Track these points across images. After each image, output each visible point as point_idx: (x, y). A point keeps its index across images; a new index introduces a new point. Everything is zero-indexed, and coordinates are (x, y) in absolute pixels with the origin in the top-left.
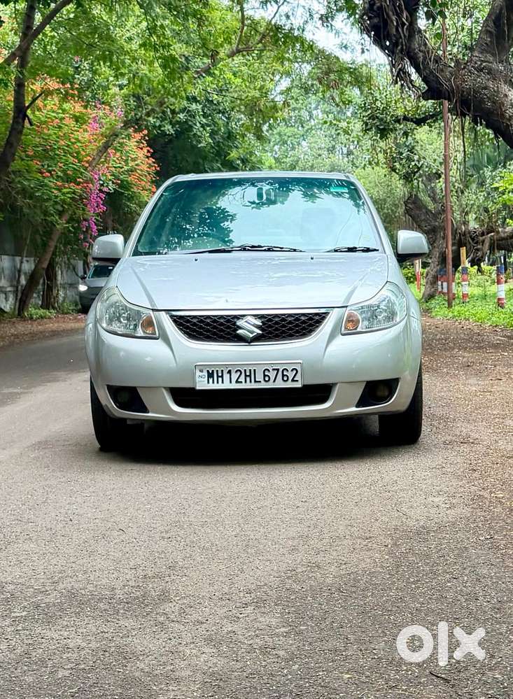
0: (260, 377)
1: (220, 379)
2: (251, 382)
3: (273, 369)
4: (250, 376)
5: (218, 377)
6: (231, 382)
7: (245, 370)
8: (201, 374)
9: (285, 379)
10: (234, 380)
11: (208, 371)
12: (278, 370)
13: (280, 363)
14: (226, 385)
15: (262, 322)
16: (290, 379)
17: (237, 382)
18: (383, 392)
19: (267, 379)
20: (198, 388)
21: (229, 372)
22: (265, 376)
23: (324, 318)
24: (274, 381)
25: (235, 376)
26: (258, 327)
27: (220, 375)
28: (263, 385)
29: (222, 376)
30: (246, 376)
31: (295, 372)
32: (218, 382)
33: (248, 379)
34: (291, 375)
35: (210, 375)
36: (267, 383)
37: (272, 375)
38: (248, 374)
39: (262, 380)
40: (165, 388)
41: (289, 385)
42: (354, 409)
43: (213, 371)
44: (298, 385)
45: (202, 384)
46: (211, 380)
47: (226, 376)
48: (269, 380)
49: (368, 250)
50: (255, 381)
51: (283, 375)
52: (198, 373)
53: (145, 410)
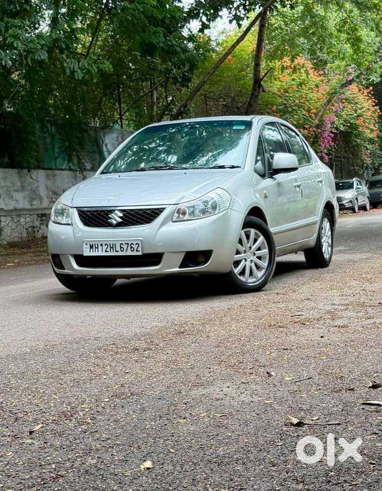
0: (118, 249)
1: (97, 249)
2: (113, 251)
3: (126, 244)
4: (113, 248)
5: (95, 248)
6: (102, 251)
7: (110, 244)
8: (86, 246)
9: (132, 249)
10: (104, 250)
11: (90, 245)
12: (128, 244)
13: (130, 240)
14: (100, 253)
15: (123, 214)
16: (135, 250)
17: (106, 251)
18: (201, 259)
19: (122, 249)
20: (85, 255)
21: (102, 245)
22: (121, 247)
23: (162, 211)
24: (126, 251)
25: (105, 248)
26: (120, 217)
27: (97, 247)
28: (120, 254)
29: (98, 248)
30: (111, 247)
31: (137, 245)
32: (95, 252)
33: (112, 249)
34: (135, 247)
35: (91, 247)
36: (122, 252)
37: (125, 247)
38: (112, 246)
39: (119, 250)
40: (71, 255)
41: (135, 253)
42: (177, 269)
43: (93, 245)
44: (140, 253)
45: (87, 252)
46: (92, 250)
47: (100, 247)
48: (123, 250)
49: (233, 167)
50: (116, 251)
51: (131, 247)
52: (85, 246)
53: (63, 268)
